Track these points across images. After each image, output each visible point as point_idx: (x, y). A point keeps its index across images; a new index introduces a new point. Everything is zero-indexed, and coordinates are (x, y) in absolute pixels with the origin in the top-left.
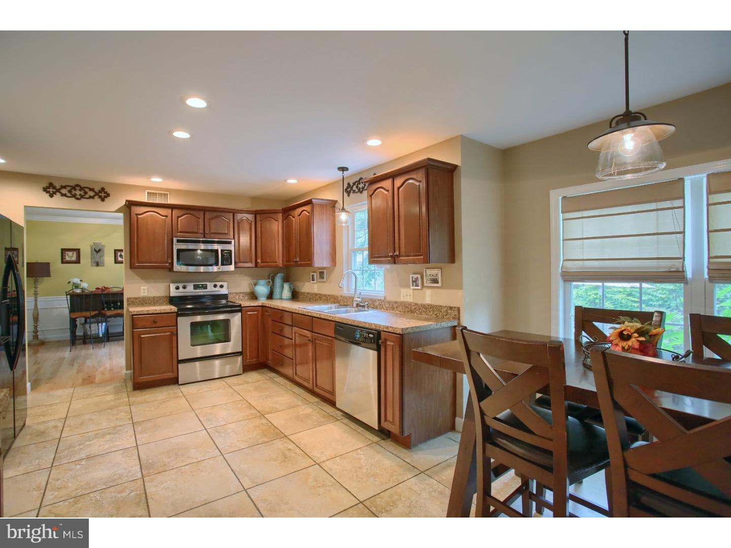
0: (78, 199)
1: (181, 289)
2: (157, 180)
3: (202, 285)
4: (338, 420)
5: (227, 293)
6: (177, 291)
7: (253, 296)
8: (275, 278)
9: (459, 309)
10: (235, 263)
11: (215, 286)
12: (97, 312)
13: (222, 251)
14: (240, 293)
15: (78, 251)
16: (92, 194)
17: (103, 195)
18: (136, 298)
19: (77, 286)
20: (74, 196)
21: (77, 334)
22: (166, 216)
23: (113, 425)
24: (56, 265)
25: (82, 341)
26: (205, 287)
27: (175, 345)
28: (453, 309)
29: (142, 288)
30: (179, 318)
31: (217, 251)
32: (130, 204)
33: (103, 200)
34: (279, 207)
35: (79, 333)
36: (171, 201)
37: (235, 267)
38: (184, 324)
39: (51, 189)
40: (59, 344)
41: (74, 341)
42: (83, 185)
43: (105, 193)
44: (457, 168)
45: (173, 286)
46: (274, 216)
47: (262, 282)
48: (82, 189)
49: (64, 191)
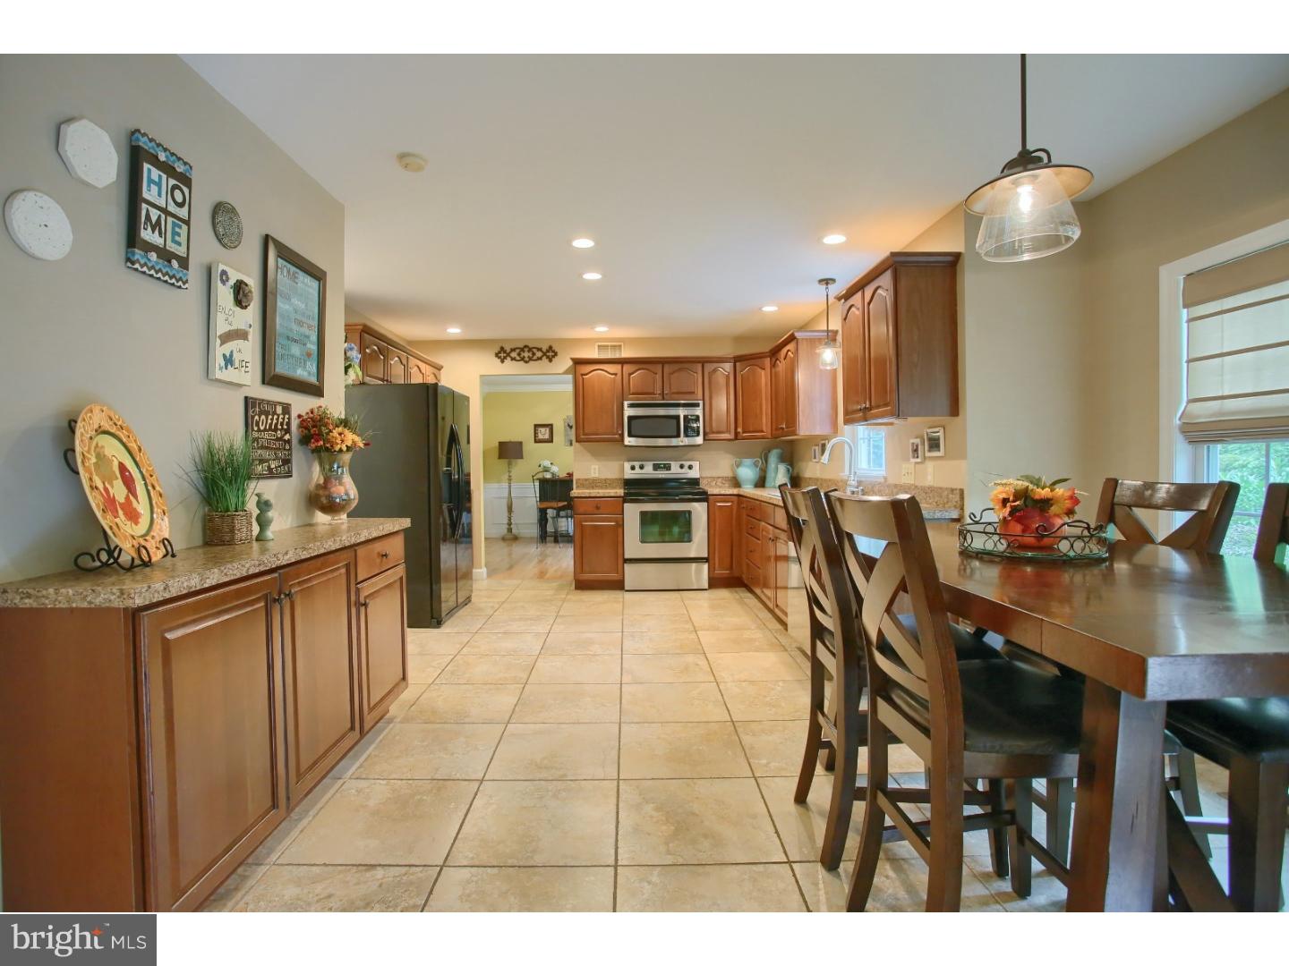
0: (526, 362)
1: (637, 470)
2: (602, 330)
3: (664, 464)
4: (786, 650)
5: (698, 476)
6: (633, 472)
7: (736, 483)
8: (770, 455)
9: (962, 492)
10: (705, 434)
11: (682, 467)
12: (566, 503)
13: (685, 417)
14: (719, 477)
15: (550, 426)
16: (539, 354)
17: (550, 354)
18: (586, 480)
19: (546, 470)
20: (523, 359)
21: (548, 530)
22: (616, 374)
23: (539, 613)
24: (530, 447)
25: (553, 539)
26: (668, 467)
27: (620, 539)
28: (955, 492)
29: (593, 467)
30: (625, 505)
31: (677, 417)
32: (578, 362)
33: (551, 361)
34: (766, 348)
35: (550, 529)
36: (626, 353)
37: (704, 439)
38: (632, 512)
39: (503, 354)
40: (530, 540)
41: (543, 537)
42: (531, 346)
43: (553, 351)
44: (961, 257)
45: (627, 466)
46: (759, 362)
47: (748, 461)
48: (530, 350)
49: (514, 355)
